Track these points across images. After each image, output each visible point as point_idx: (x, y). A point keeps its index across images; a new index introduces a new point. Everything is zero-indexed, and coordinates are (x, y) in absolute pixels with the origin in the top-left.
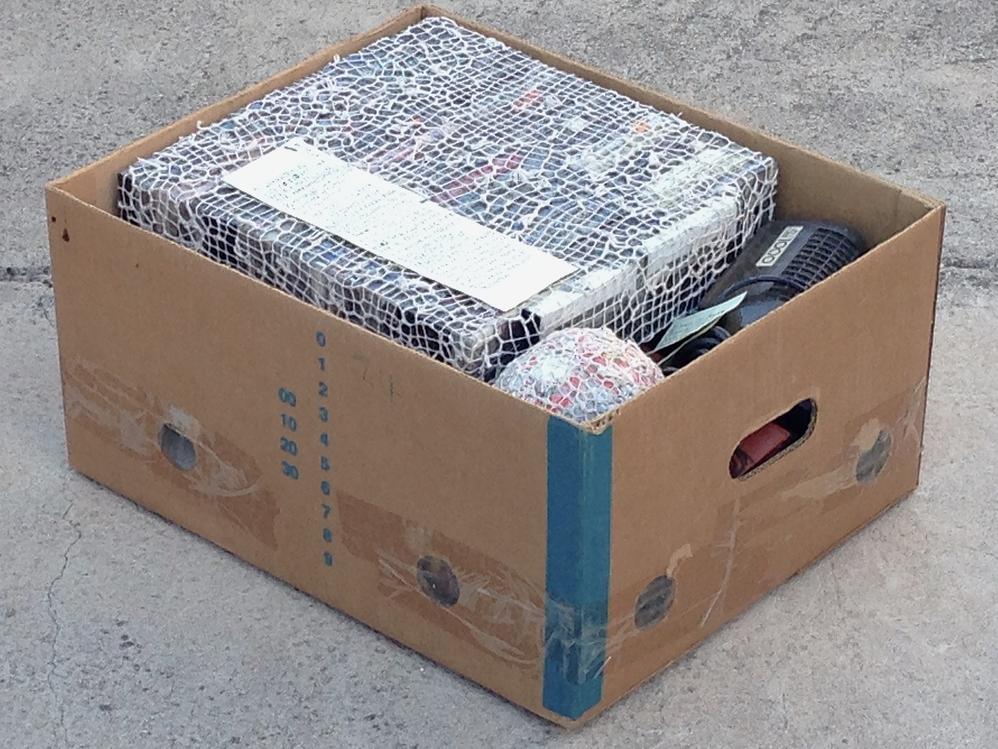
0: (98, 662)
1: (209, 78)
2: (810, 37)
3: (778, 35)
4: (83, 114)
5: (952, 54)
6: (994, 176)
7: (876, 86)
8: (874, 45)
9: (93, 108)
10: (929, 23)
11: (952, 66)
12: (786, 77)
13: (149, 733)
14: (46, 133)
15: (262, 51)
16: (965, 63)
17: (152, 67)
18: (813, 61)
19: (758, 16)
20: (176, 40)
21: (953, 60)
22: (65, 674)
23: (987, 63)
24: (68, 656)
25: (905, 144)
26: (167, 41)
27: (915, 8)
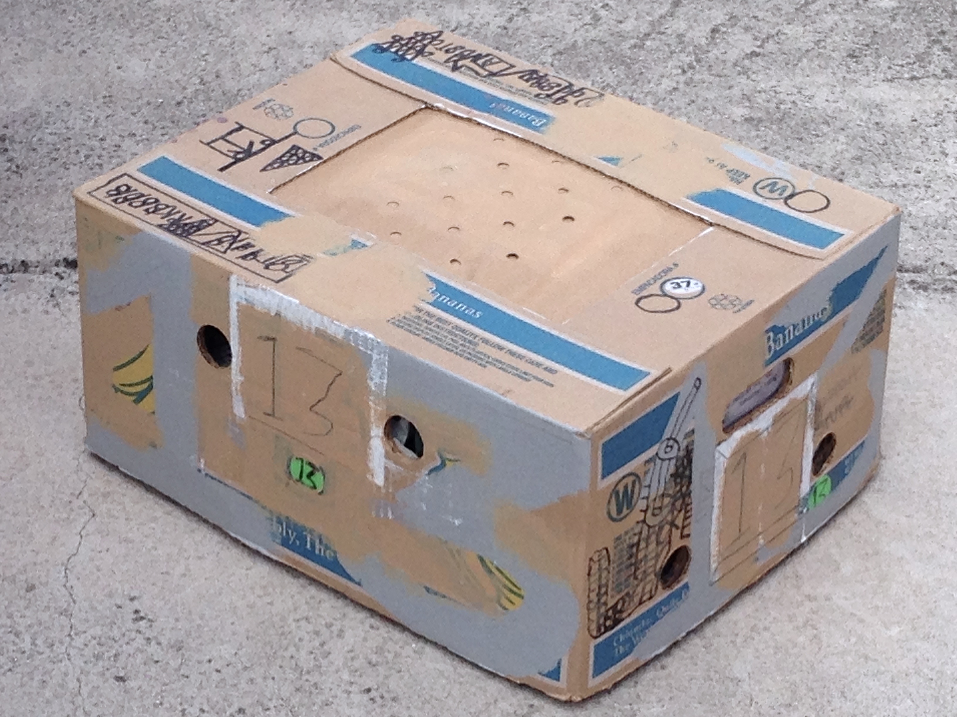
0: (111, 635)
1: (204, 84)
2: (758, 55)
3: (729, 52)
4: (89, 117)
5: (888, 72)
6: (929, 187)
7: (819, 102)
8: (817, 63)
9: (99, 111)
10: (867, 43)
11: (890, 83)
12: (736, 91)
13: (161, 704)
14: (55, 134)
15: (254, 60)
16: (901, 81)
17: (153, 73)
18: (760, 77)
19: (710, 34)
20: (174, 48)
21: (889, 77)
22: (82, 647)
23: (921, 81)
24: (84, 629)
25: (848, 155)
26: (165, 49)
27: (853, 29)
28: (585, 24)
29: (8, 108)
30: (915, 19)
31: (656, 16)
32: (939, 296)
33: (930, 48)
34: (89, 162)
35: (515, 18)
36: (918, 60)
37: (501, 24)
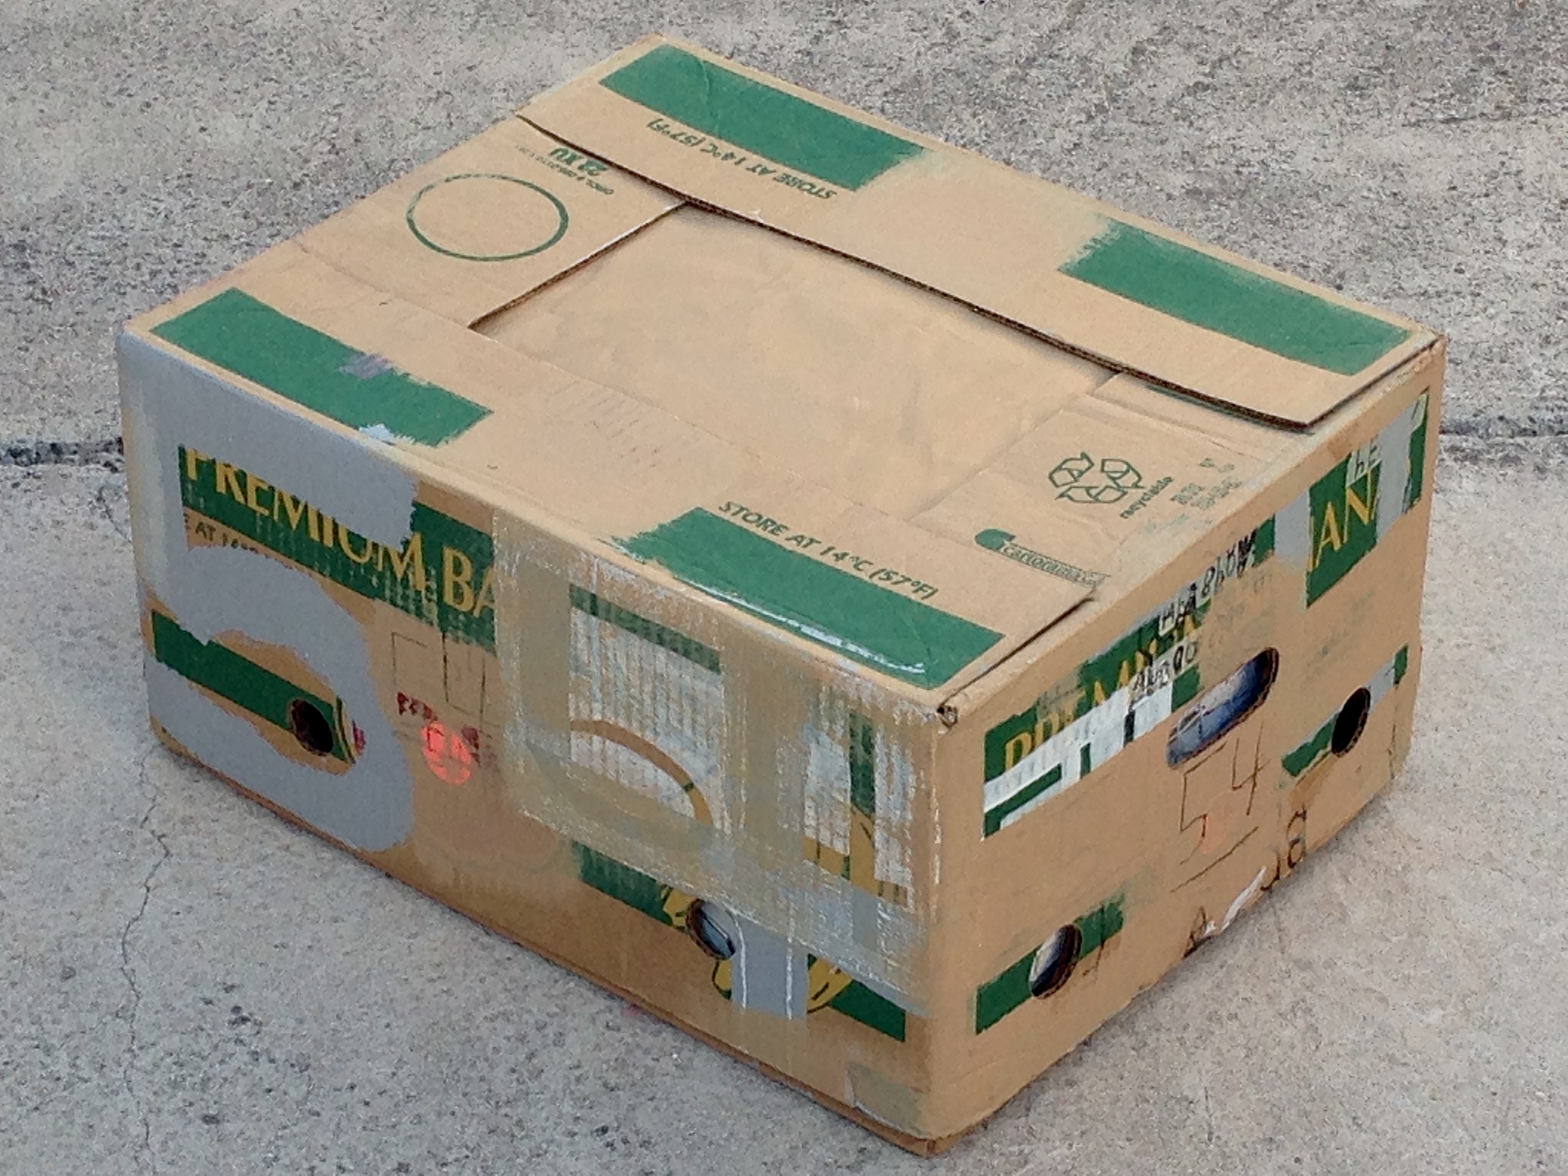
0: (196, 1048)
1: (337, 153)
2: (1206, 87)
3: (1161, 85)
4: (155, 209)
5: (1410, 110)
6: (1479, 295)
7: (1303, 161)
8: (1298, 99)
9: (171, 200)
10: (1376, 65)
11: (1413, 130)
12: (1172, 147)
13: (276, 1159)
14: (103, 238)
15: (415, 114)
16: (1431, 125)
17: (257, 137)
18: (1210, 123)
19: (1130, 56)
20: (288, 96)
21: (1413, 120)
22: (150, 1068)
23: (1462, 125)
24: (153, 1040)
25: (1349, 247)
26: (276, 98)
27: (1354, 43)
28: (935, 45)
29: (29, 198)
30: (1451, 25)
31: (1045, 29)
32: (1495, 471)
33: (1472, 70)
34: (158, 282)
35: (825, 37)
36: (1458, 91)
37: (802, 48)
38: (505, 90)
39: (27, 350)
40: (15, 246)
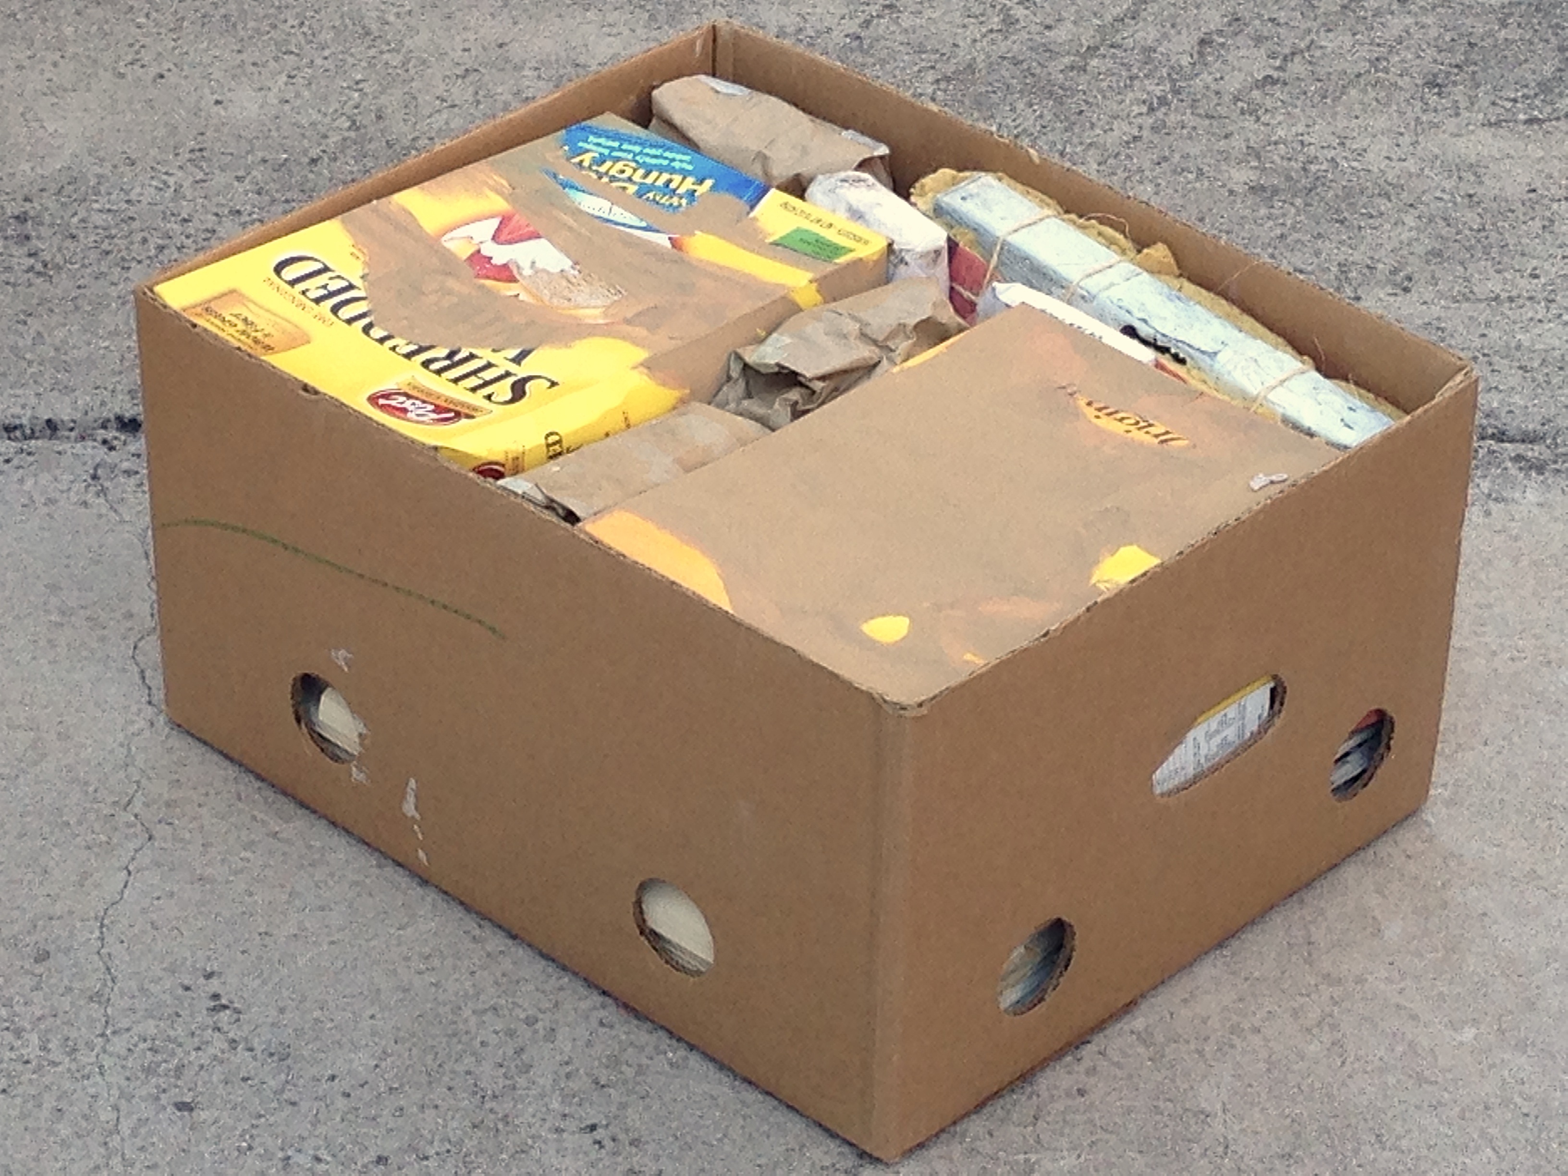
0: (172, 1033)
1: (358, 129)
2: (1275, 82)
3: (1228, 78)
4: (165, 183)
5: (1491, 109)
6: (1553, 301)
7: (1374, 160)
8: (1373, 94)
9: (180, 174)
10: (1458, 62)
11: (1492, 130)
13: (250, 1148)
14: (109, 210)
15: (441, 91)
16: (1512, 125)
17: (274, 112)
18: (1280, 118)
19: (1196, 48)
20: (310, 71)
21: (1493, 120)
22: (123, 1052)
23: (1545, 126)
24: (127, 1026)
25: (1420, 249)
26: (295, 72)
27: (1436, 39)
28: (991, 31)
29: (33, 169)
30: (1540, 23)
31: (1109, 18)
33: (1560, 70)
35: (875, 22)
36: (1543, 92)
37: (851, 31)
38: (536, 69)
39: (25, 323)
40: (17, 218)
